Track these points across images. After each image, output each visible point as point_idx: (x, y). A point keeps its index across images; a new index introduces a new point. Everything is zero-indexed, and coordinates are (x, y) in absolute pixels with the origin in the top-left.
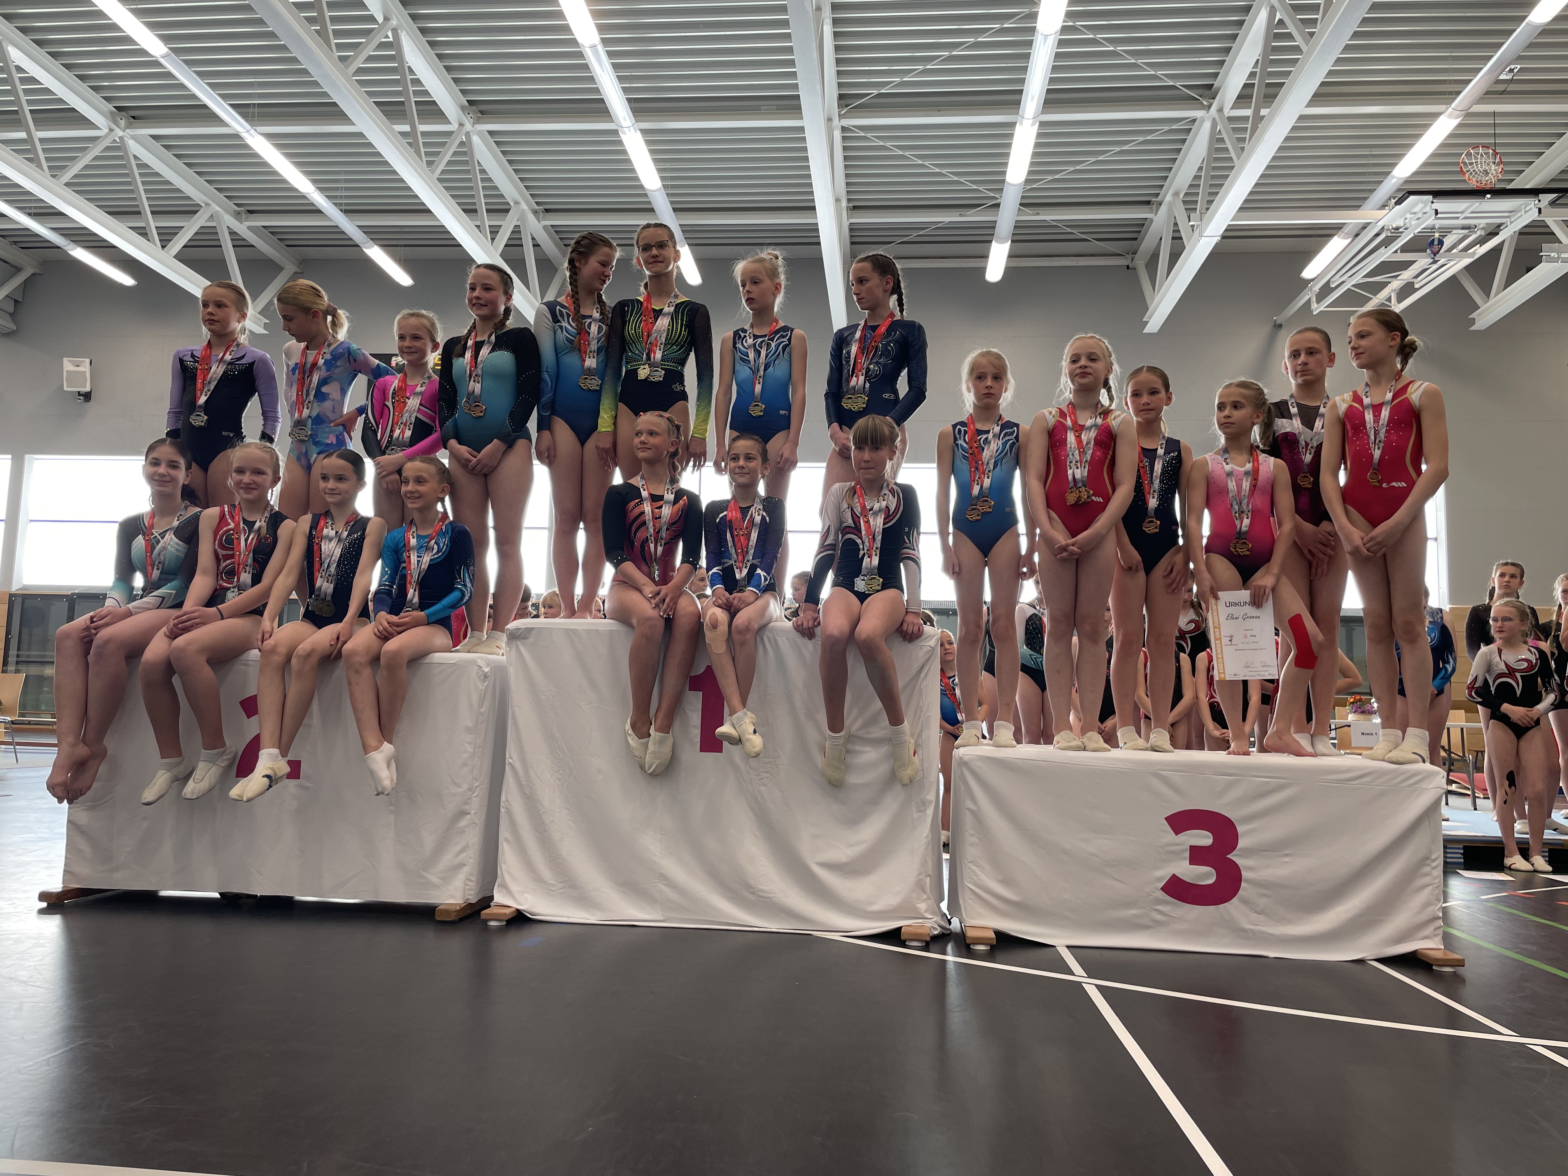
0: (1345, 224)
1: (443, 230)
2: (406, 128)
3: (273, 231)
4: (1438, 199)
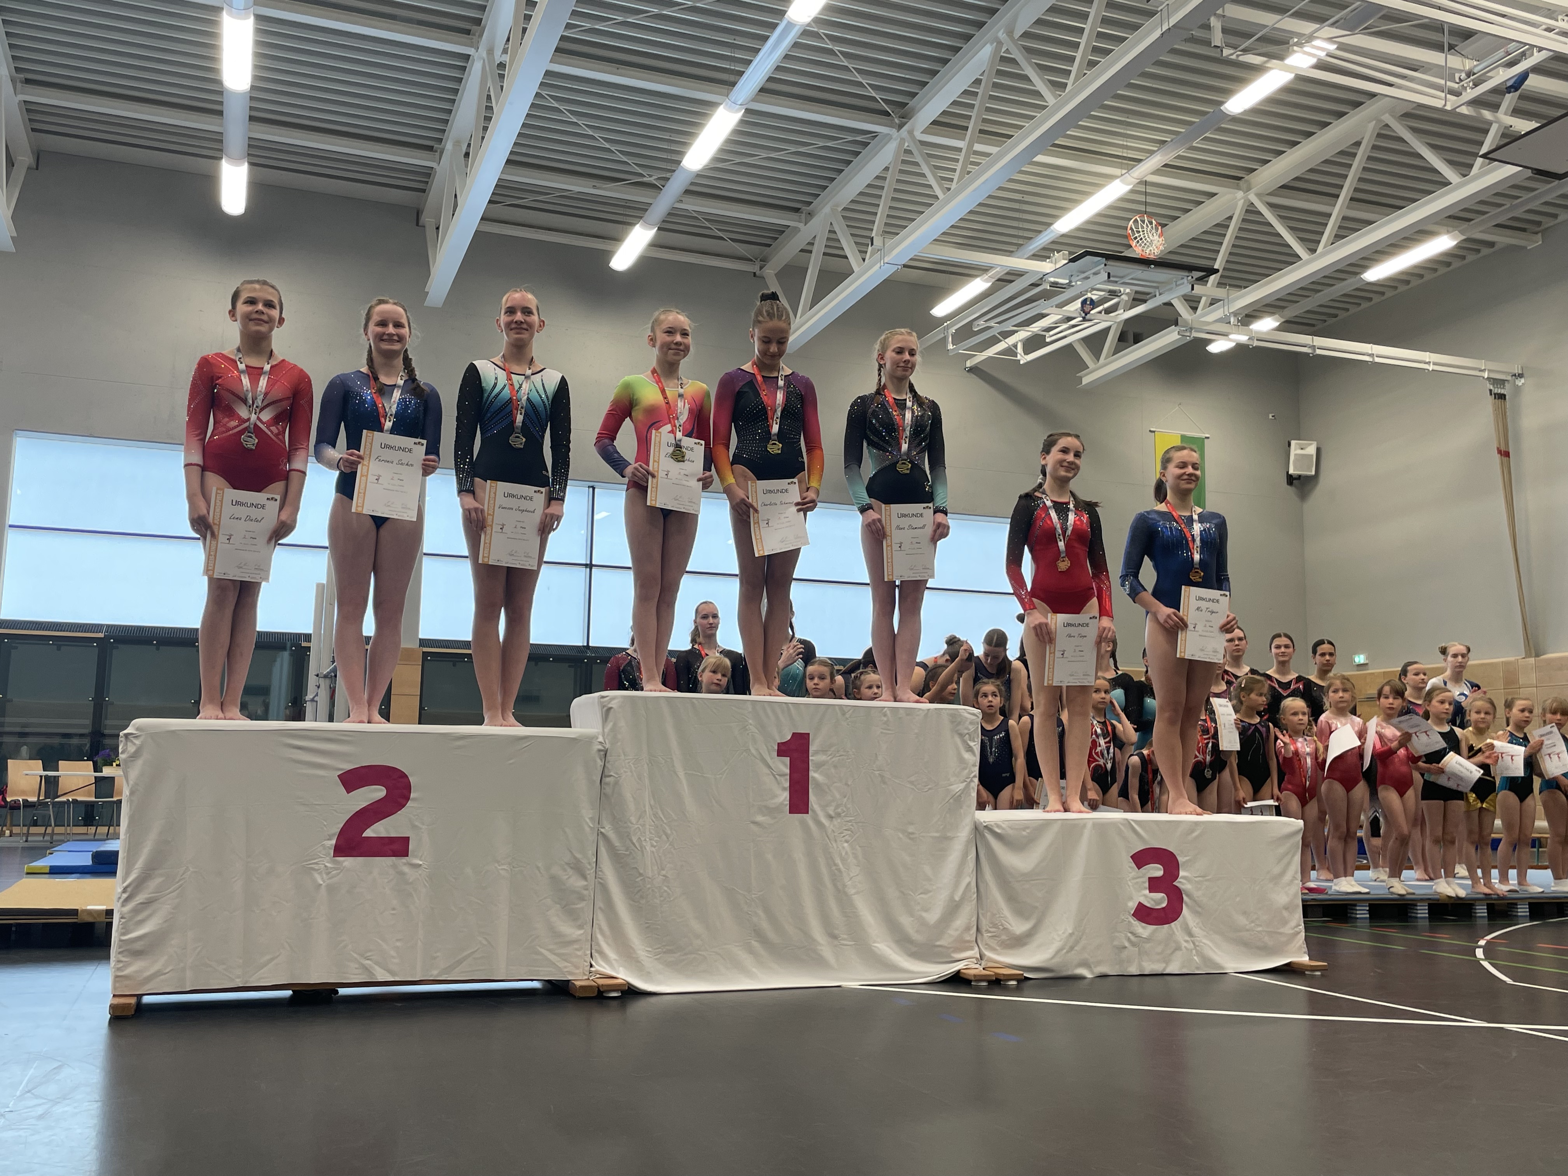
0: (989, 267)
4: (1110, 263)
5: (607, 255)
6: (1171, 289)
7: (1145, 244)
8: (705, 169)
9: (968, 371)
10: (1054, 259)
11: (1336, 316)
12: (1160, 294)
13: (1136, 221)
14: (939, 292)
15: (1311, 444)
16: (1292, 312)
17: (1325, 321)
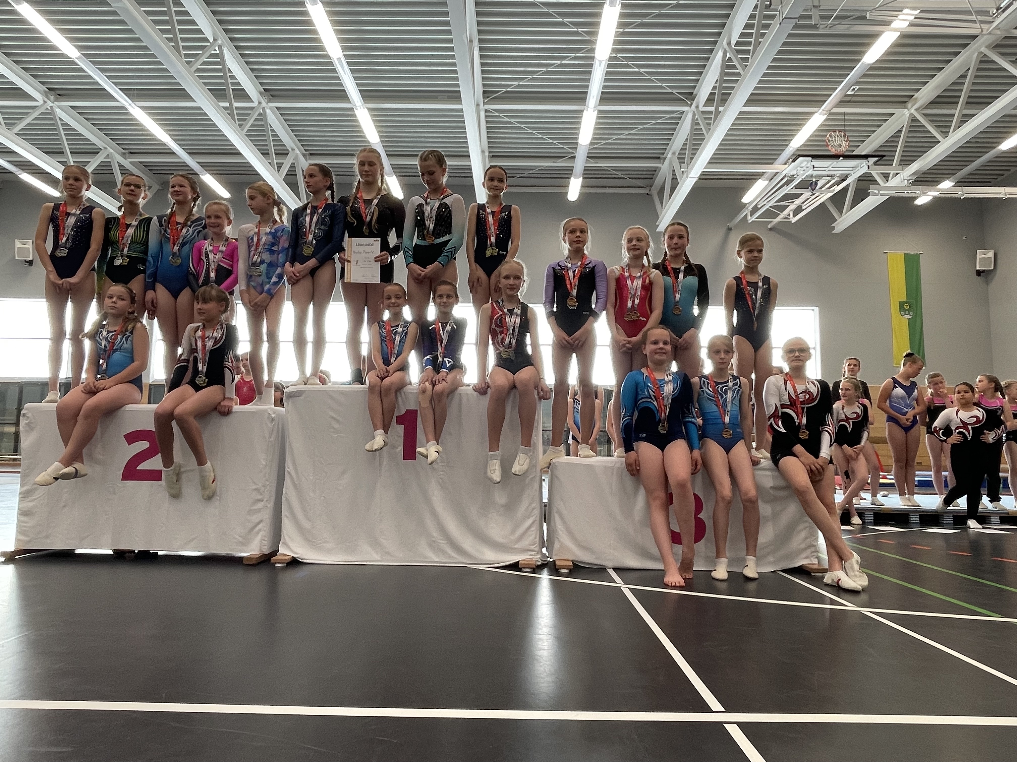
0: (765, 172)
1: (248, 166)
2: (227, 104)
3: (146, 165)
4: (813, 160)
5: (566, 194)
7: (837, 147)
8: (593, 144)
9: (770, 230)
13: (831, 136)
14: (743, 190)
15: (990, 251)
16: (960, 176)
17: (997, 179)
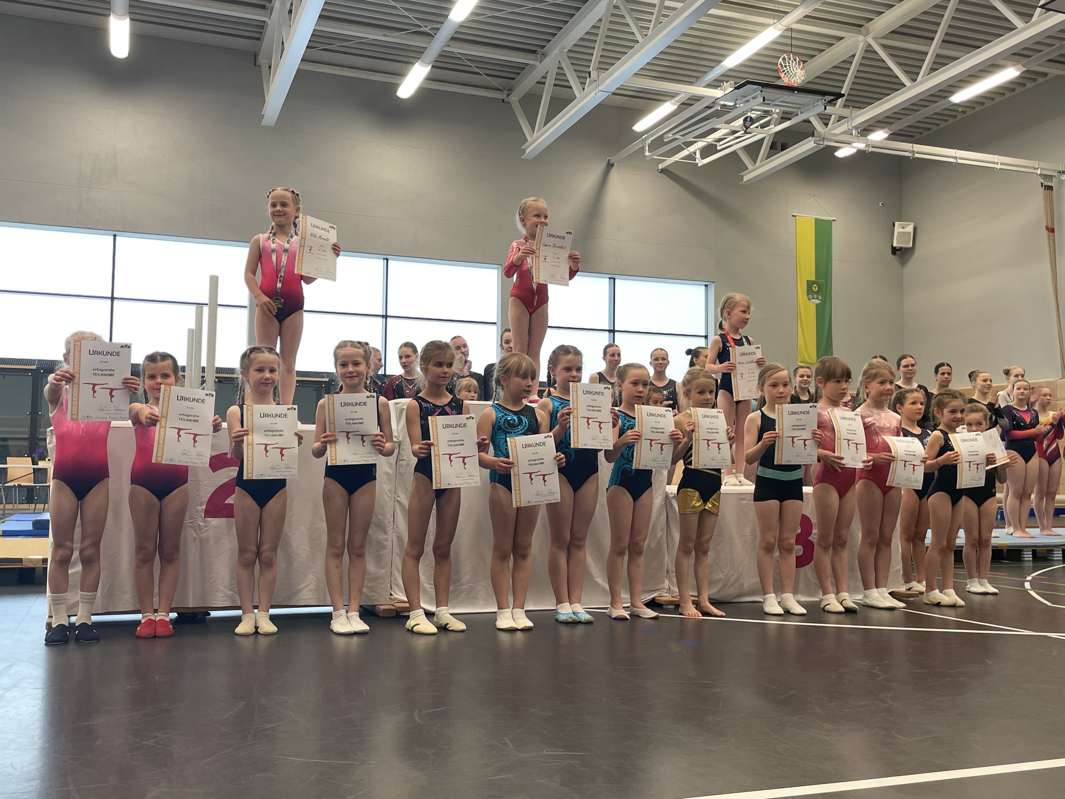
0: (675, 93)
4: (765, 90)
5: (395, 87)
6: (810, 109)
7: (791, 76)
8: (468, 20)
9: (660, 172)
10: (723, 87)
11: (930, 129)
12: (801, 113)
13: (784, 59)
14: (639, 113)
15: (910, 224)
16: (897, 126)
17: (922, 133)
